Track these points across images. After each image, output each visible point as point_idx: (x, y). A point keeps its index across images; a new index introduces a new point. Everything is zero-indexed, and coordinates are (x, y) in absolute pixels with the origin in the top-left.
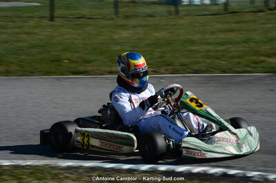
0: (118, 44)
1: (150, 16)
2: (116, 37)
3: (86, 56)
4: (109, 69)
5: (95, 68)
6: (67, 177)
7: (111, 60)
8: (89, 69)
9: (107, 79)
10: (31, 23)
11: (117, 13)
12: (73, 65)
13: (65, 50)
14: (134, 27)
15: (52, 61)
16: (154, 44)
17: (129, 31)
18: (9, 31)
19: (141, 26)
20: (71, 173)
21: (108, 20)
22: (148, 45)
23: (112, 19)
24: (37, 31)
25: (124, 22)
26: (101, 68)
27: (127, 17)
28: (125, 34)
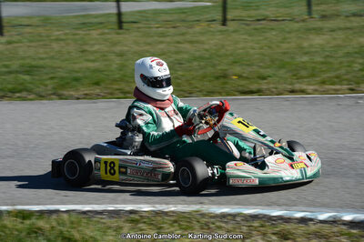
0: (306, 53)
1: (355, 15)
2: (305, 44)
3: (262, 70)
4: (290, 87)
5: (272, 86)
6: (220, 228)
7: (294, 75)
8: (264, 87)
9: (287, 100)
10: (197, 29)
11: (310, 13)
12: (243, 82)
13: (236, 62)
14: (333, 31)
15: (217, 78)
16: (356, 53)
17: (325, 37)
18: (168, 39)
19: (340, 29)
20: (226, 222)
21: (297, 22)
22: (348, 54)
23: (304, 21)
24: (203, 38)
25: (320, 24)
26: (280, 86)
27: (324, 17)
28: (318, 40)
